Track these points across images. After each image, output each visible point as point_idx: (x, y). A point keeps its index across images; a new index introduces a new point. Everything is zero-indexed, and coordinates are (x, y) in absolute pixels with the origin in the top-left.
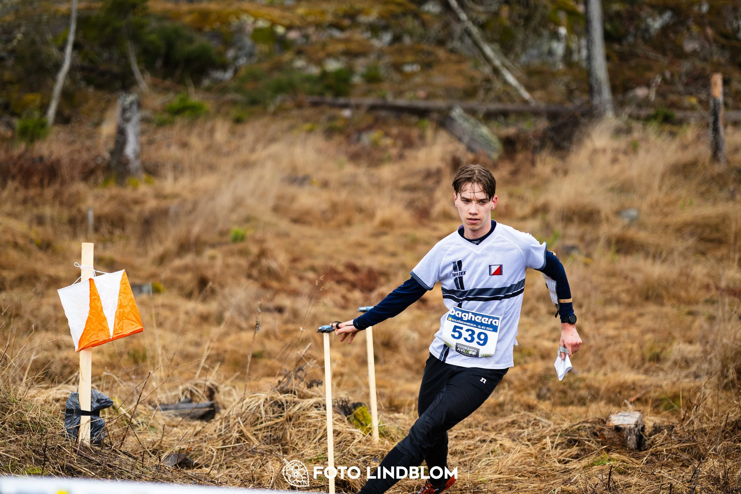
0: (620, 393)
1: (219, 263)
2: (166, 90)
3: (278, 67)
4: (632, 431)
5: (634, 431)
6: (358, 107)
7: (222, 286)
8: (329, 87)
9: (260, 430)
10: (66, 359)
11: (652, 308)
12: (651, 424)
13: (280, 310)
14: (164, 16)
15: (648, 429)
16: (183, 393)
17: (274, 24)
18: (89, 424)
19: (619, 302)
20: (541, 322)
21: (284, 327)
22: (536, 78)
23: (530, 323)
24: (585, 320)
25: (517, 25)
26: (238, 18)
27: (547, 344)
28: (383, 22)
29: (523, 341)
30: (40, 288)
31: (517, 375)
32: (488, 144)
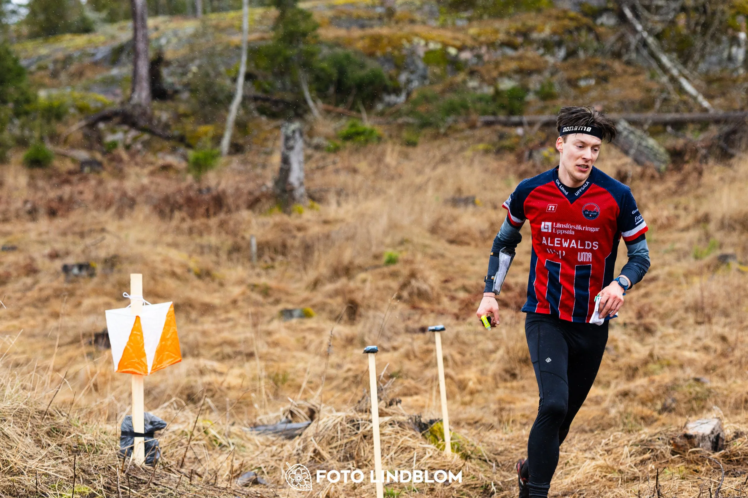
2: (339, 116)
3: (452, 88)
5: (709, 438)
6: (531, 124)
7: (369, 309)
8: (503, 107)
9: (336, 447)
12: (731, 430)
14: (336, 43)
15: (727, 435)
16: (284, 414)
18: (143, 444)
20: (686, 332)
21: (425, 347)
22: (715, 86)
23: (674, 334)
24: (731, 329)
25: (694, 32)
26: (410, 41)
27: (688, 354)
28: (556, 38)
29: (662, 352)
30: (194, 315)
31: (642, 386)
32: (655, 155)
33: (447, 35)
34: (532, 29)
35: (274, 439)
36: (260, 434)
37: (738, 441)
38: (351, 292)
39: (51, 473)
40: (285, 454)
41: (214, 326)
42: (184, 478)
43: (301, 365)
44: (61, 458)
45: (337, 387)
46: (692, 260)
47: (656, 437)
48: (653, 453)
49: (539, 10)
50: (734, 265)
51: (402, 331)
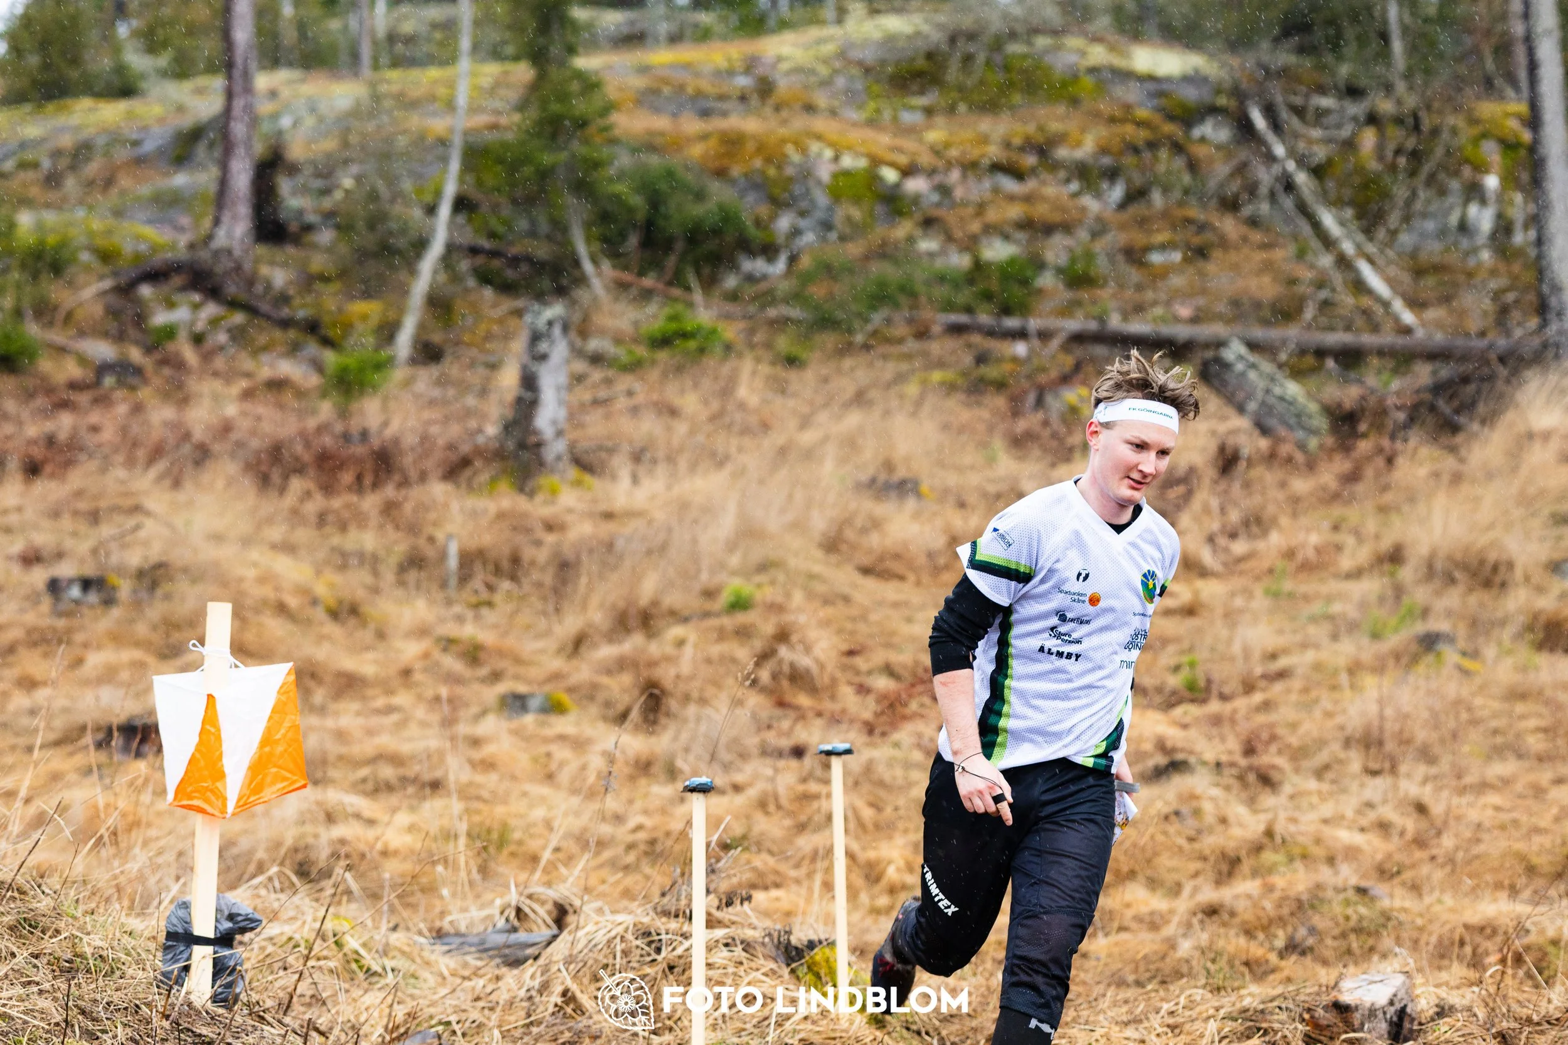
1: (690, 653)
2: (647, 295)
3: (884, 252)
4: (1380, 1013)
5: (1385, 1013)
6: (1045, 335)
7: (686, 702)
8: (988, 296)
10: (343, 842)
12: (1430, 1000)
13: (798, 752)
14: (647, 145)
15: (1422, 1009)
16: (502, 913)
18: (210, 962)
19: (1520, 756)
20: (1344, 791)
21: (801, 788)
22: (1430, 281)
23: (1319, 793)
24: (1438, 789)
25: (1393, 168)
26: (802, 150)
27: (1345, 836)
28: (1107, 161)
29: (1292, 828)
31: (1249, 896)
32: (1298, 416)
33: (882, 141)
34: (1058, 139)
35: (479, 963)
36: (449, 951)
37: (1443, 1025)
38: (652, 664)
39: (14, 1013)
40: (503, 996)
41: (361, 721)
42: (291, 1037)
43: (539, 813)
44: (38, 984)
45: (613, 864)
46: (1365, 641)
47: (1275, 1004)
48: (1267, 1038)
49: (1074, 102)
50: (1450, 655)
51: (755, 751)
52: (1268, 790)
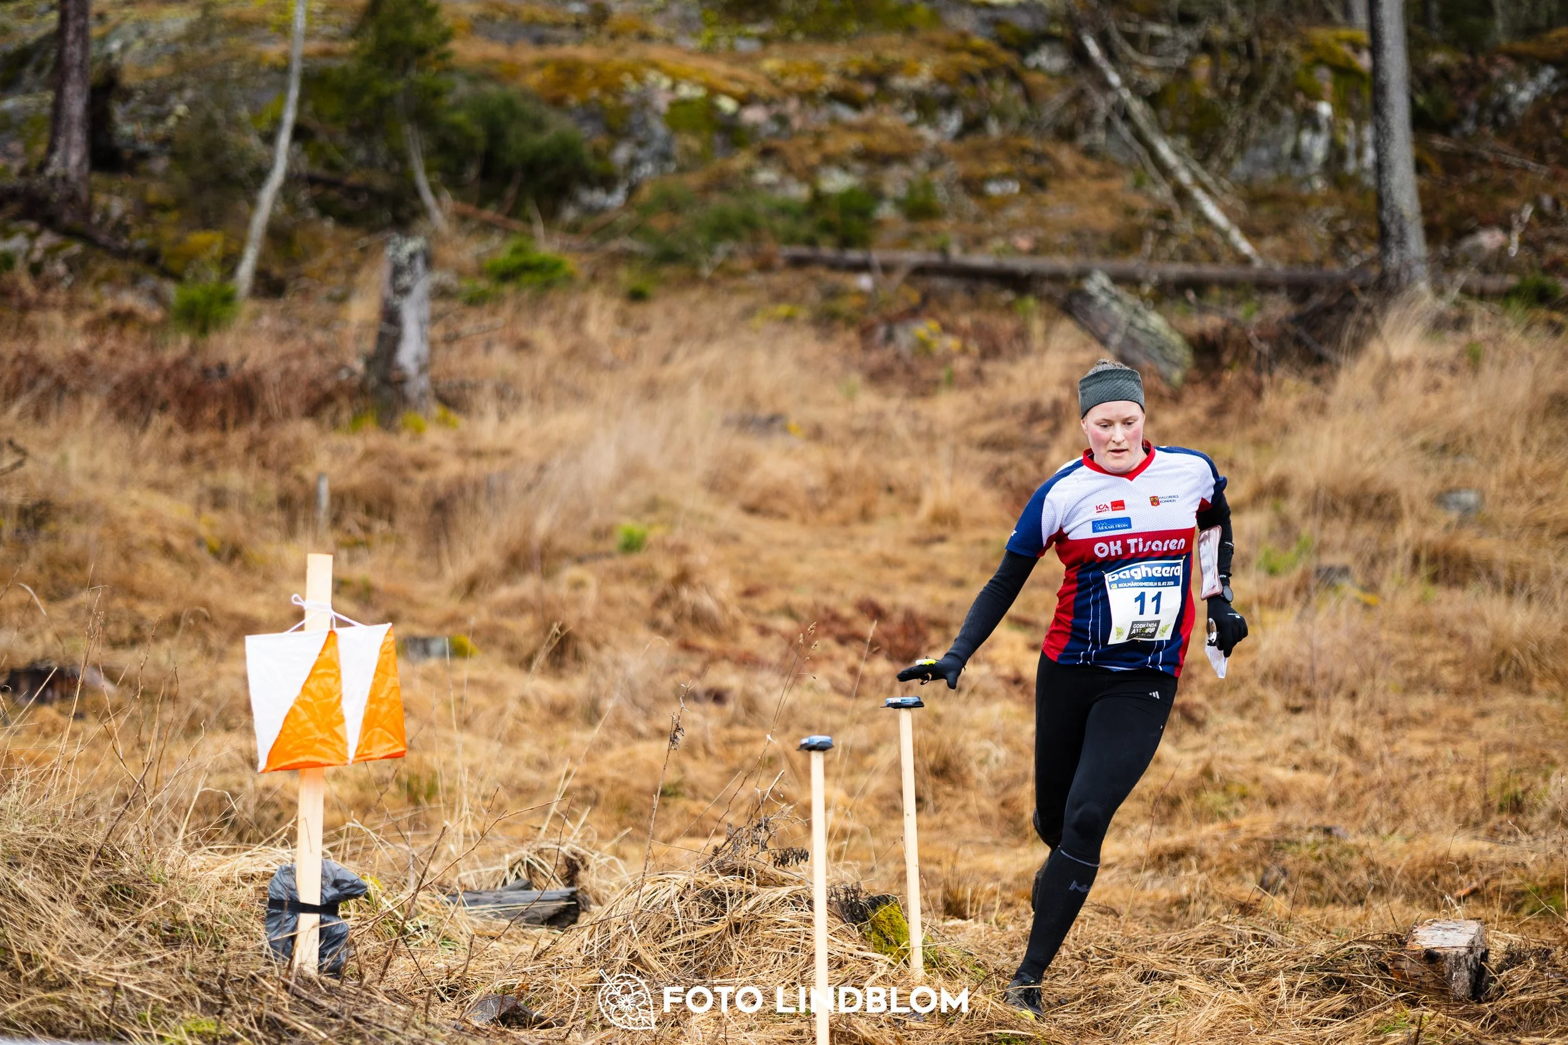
0: (1436, 878)
1: (591, 595)
2: (487, 227)
3: (722, 183)
4: (1462, 961)
5: (1466, 961)
6: (887, 269)
7: (597, 646)
8: (828, 228)
9: (673, 949)
11: (1507, 699)
12: (1501, 946)
13: (718, 696)
14: (484, 74)
15: (1495, 957)
16: (512, 869)
17: (713, 91)
18: (317, 932)
19: (1437, 687)
20: (1266, 729)
21: (726, 734)
22: (1265, 210)
23: (1245, 730)
24: (1366, 725)
25: (1227, 96)
26: (639, 79)
27: (1280, 774)
28: (943, 90)
29: (1229, 767)
30: (215, 639)
31: (1216, 838)
32: (1161, 348)
33: (718, 69)
34: (895, 68)
35: (503, 922)
38: (553, 605)
39: (130, 986)
46: (1262, 575)
49: (910, 30)
50: (1350, 589)
51: (670, 695)
52: (1193, 728)
